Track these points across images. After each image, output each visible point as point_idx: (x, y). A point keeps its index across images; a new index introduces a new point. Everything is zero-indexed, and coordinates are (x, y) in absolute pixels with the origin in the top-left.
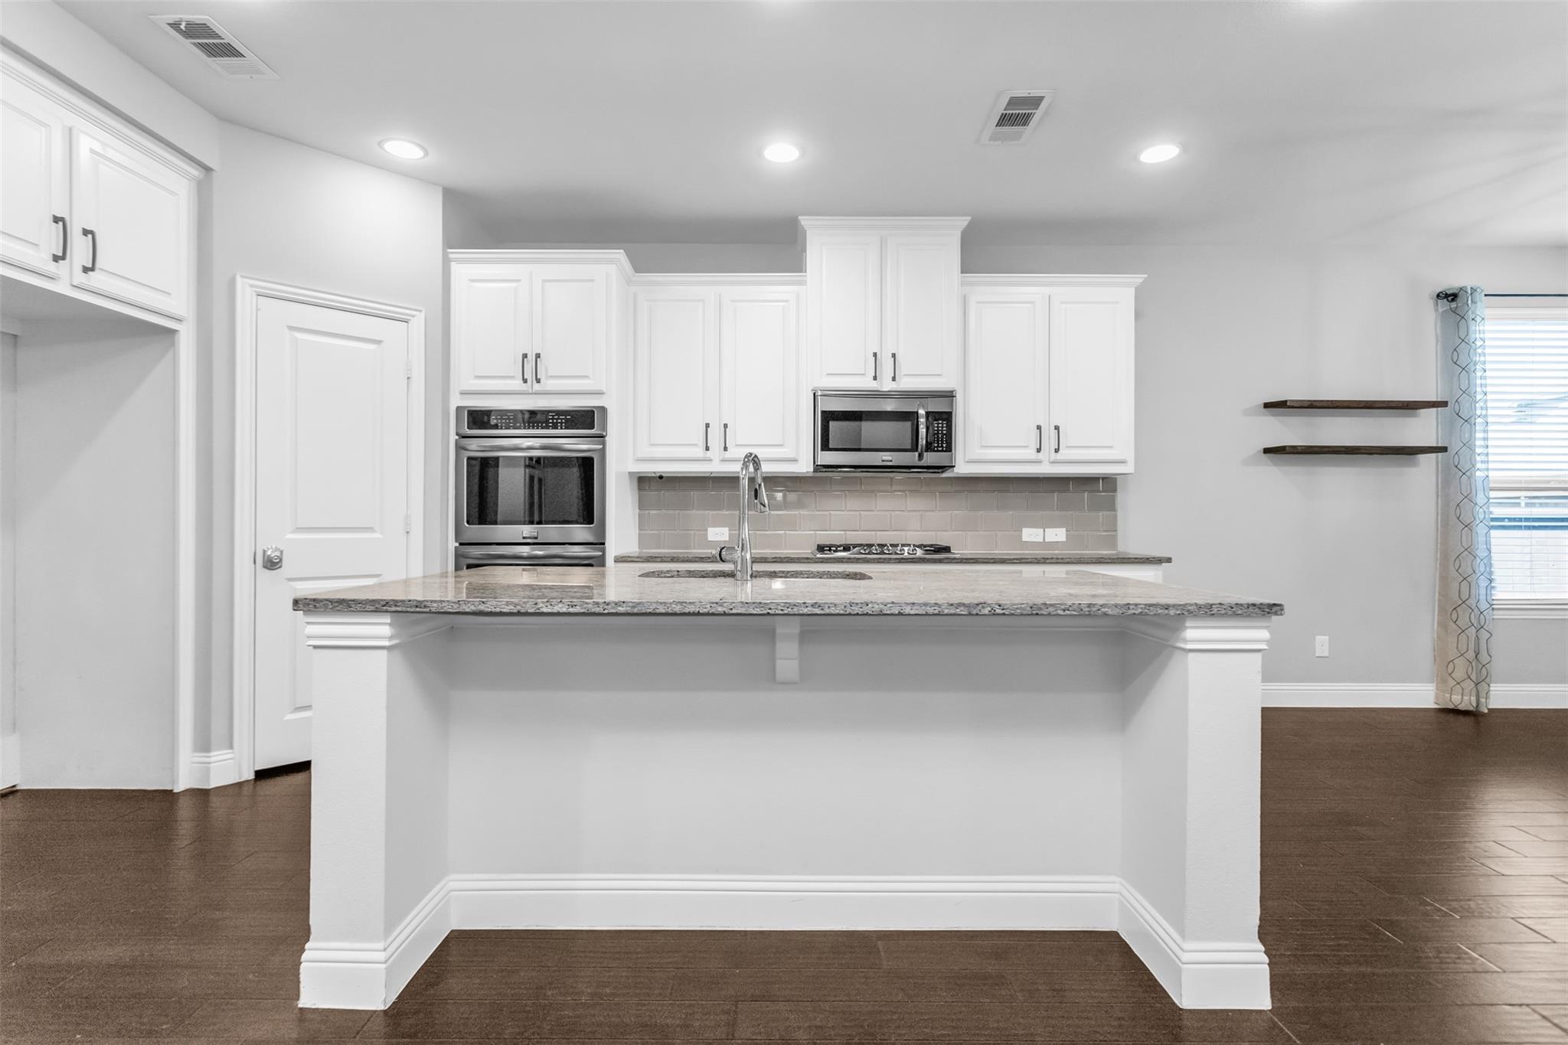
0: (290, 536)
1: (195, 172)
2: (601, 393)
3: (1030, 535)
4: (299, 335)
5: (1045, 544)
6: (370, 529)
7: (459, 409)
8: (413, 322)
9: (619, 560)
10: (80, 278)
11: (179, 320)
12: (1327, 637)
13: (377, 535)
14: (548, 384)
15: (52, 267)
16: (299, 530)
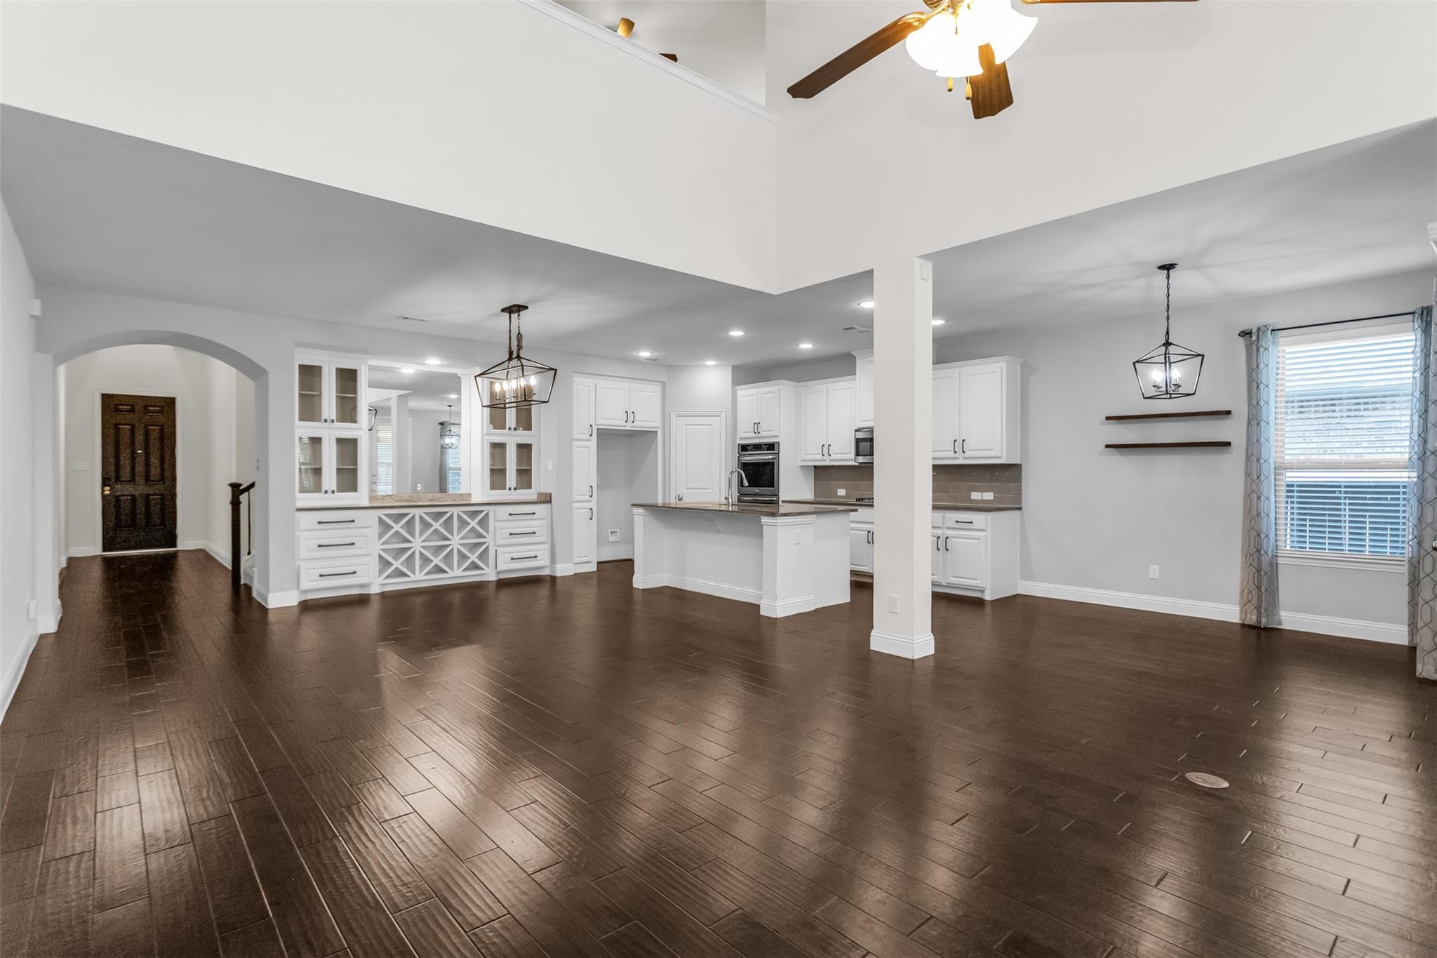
0: (685, 491)
1: (661, 384)
2: (776, 436)
3: (975, 496)
4: (688, 427)
5: (982, 501)
6: (708, 489)
7: (739, 445)
8: (722, 416)
9: (783, 502)
10: (632, 424)
11: (657, 428)
12: (1158, 566)
13: (710, 491)
14: (763, 434)
15: (626, 424)
16: (687, 489)
